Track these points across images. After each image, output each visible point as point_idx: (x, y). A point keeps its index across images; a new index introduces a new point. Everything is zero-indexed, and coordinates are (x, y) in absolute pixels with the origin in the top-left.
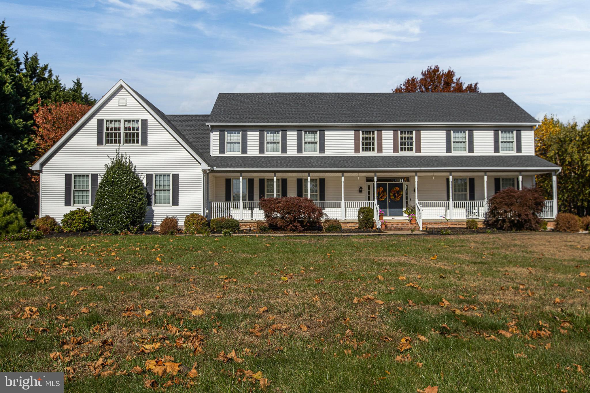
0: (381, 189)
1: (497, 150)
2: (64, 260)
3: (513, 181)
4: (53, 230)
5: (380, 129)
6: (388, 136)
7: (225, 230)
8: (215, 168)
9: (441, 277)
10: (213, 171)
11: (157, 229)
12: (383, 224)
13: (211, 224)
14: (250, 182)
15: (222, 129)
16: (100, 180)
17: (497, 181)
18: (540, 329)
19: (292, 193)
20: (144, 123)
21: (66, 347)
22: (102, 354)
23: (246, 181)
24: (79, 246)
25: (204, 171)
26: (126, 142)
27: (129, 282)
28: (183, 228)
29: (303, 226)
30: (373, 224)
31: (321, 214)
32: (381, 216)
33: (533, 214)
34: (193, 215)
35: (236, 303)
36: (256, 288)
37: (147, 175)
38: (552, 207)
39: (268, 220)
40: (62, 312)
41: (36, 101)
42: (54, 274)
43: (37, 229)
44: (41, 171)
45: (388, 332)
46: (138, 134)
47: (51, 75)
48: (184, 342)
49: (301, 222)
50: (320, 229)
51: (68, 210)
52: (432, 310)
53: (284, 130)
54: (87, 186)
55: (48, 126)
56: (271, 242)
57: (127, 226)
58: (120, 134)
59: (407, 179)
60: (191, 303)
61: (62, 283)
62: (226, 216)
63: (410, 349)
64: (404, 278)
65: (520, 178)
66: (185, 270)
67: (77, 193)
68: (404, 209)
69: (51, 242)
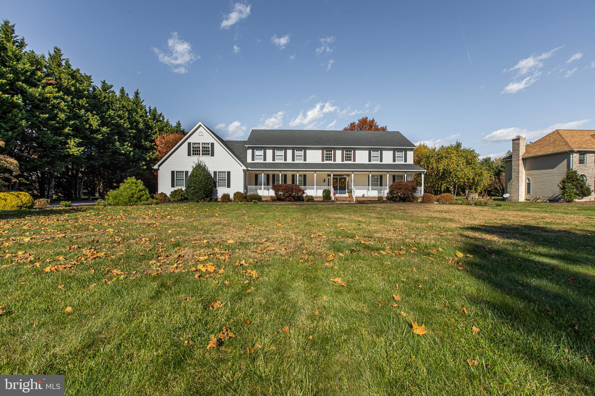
0: (335, 180)
1: (394, 161)
2: (168, 215)
3: (402, 177)
4: (165, 200)
5: (335, 149)
6: (339, 153)
7: (254, 201)
8: (249, 169)
9: (359, 225)
10: (248, 170)
11: (219, 200)
12: (335, 198)
13: (247, 197)
14: (268, 176)
15: (253, 149)
16: (189, 174)
17: (394, 177)
18: (401, 250)
19: (289, 182)
20: (213, 144)
21: (160, 258)
22: (177, 262)
23: (266, 176)
24: (177, 208)
25: (244, 170)
26: (203, 154)
27: (200, 226)
28: (233, 199)
29: (294, 199)
30: (330, 198)
31: (304, 193)
32: (334, 194)
33: (411, 194)
34: (238, 193)
35: (251, 237)
36: (263, 229)
37: (214, 172)
38: (421, 190)
39: (276, 196)
40: (162, 241)
41: (156, 132)
42: (161, 222)
43: (157, 199)
44: (158, 169)
45: (325, 252)
46: (209, 150)
47: (164, 119)
48: (220, 256)
49: (293, 197)
50: (303, 200)
51: (173, 189)
52: (350, 241)
53: (286, 149)
54: (183, 177)
55: (163, 146)
56: (277, 207)
57: (203, 198)
58: (199, 150)
59: (349, 175)
60: (229, 237)
61: (165, 226)
62: (255, 193)
63: (333, 260)
64: (340, 225)
65: (406, 175)
66: (229, 220)
67: (178, 181)
68: (347, 191)
69: (163, 206)
